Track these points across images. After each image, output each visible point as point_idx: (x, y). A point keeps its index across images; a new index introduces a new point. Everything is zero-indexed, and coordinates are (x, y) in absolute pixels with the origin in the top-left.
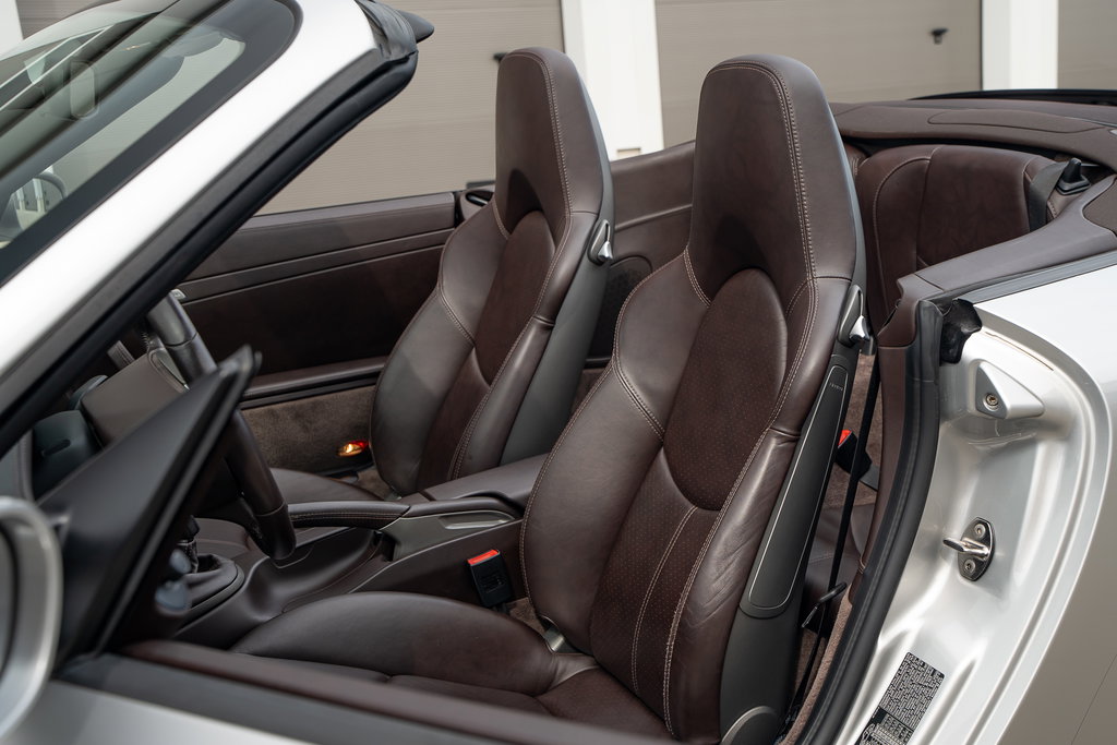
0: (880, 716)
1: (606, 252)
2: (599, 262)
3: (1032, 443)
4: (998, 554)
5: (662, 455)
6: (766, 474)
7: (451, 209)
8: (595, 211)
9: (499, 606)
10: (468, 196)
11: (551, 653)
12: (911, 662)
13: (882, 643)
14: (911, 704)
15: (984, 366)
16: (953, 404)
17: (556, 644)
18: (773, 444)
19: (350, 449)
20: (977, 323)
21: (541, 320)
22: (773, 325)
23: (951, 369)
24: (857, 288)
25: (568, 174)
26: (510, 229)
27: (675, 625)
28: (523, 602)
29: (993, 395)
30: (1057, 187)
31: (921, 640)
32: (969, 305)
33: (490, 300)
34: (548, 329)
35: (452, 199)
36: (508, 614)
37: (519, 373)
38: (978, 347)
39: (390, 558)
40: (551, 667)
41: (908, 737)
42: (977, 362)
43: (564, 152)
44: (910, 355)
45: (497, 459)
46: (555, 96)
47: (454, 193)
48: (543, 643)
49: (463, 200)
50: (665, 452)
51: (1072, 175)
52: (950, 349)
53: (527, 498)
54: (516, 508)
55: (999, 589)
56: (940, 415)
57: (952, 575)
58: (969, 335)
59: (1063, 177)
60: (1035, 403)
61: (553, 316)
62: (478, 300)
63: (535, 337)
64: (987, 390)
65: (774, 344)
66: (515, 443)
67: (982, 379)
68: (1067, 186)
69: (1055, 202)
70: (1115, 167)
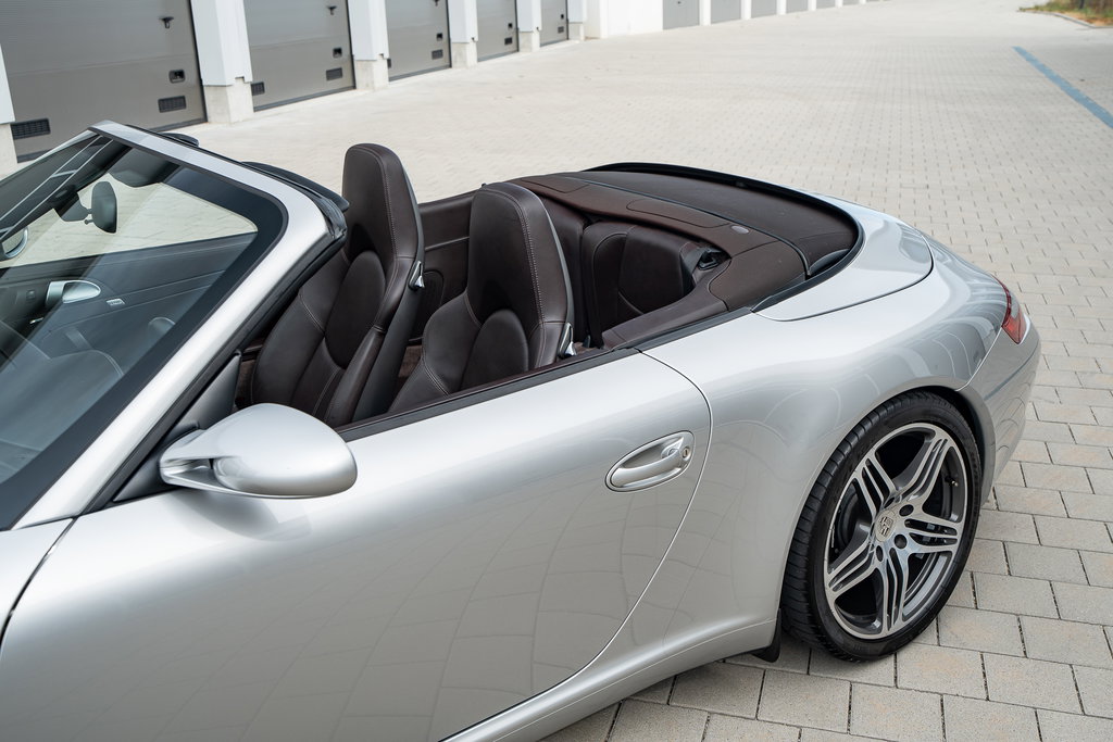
1: (420, 283)
2: (415, 289)
8: (412, 256)
21: (377, 329)
24: (568, 325)
25: (395, 233)
26: (352, 259)
30: (698, 265)
34: (382, 335)
46: (388, 182)
51: (706, 258)
59: (701, 259)
61: (385, 328)
63: (375, 340)
68: (704, 265)
69: (697, 275)
70: (731, 254)
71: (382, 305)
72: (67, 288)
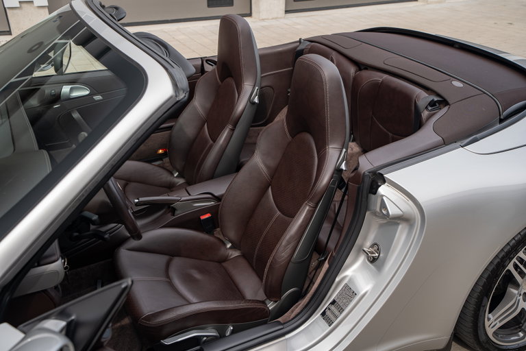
0: (333, 302)
1: (256, 100)
2: (254, 103)
3: (398, 224)
4: (381, 255)
5: (270, 189)
6: (304, 219)
7: (200, 67)
8: (253, 84)
9: (210, 232)
10: (207, 61)
11: (227, 249)
12: (346, 286)
13: (337, 279)
14: (345, 301)
15: (384, 198)
16: (372, 207)
17: (229, 245)
18: (308, 208)
19: (161, 151)
20: (384, 181)
21: (230, 127)
22: (313, 157)
23: (372, 196)
24: (344, 151)
25: (244, 70)
26: (222, 81)
27: (268, 264)
28: (218, 229)
29: (386, 208)
30: (426, 108)
31: (350, 280)
32: (382, 175)
33: (213, 106)
34: (233, 130)
35: (200, 62)
36: (213, 234)
37: (222, 145)
38: (383, 190)
39: (174, 215)
40: (227, 253)
41: (342, 312)
42: (383, 196)
43: (243, 62)
44: (359, 188)
45: (213, 176)
47: (201, 58)
48: (225, 245)
49: (205, 62)
50: (271, 188)
51: (432, 104)
52: (374, 189)
53: (222, 195)
54: (218, 199)
55: (380, 268)
56: (367, 209)
57: (364, 260)
58: (380, 186)
59: (429, 104)
60: (400, 213)
61: (235, 126)
62: (208, 105)
63: (228, 132)
64: (383, 205)
65: (313, 165)
66: (219, 170)
67: (383, 201)
68: (430, 108)
69: (425, 114)
70: (450, 102)
71: (233, 113)
72: (72, 90)
